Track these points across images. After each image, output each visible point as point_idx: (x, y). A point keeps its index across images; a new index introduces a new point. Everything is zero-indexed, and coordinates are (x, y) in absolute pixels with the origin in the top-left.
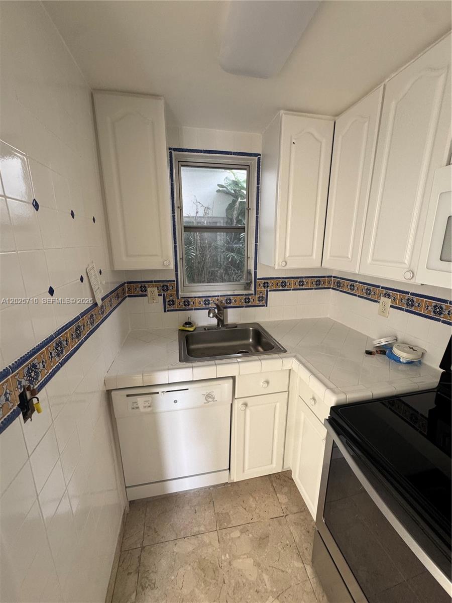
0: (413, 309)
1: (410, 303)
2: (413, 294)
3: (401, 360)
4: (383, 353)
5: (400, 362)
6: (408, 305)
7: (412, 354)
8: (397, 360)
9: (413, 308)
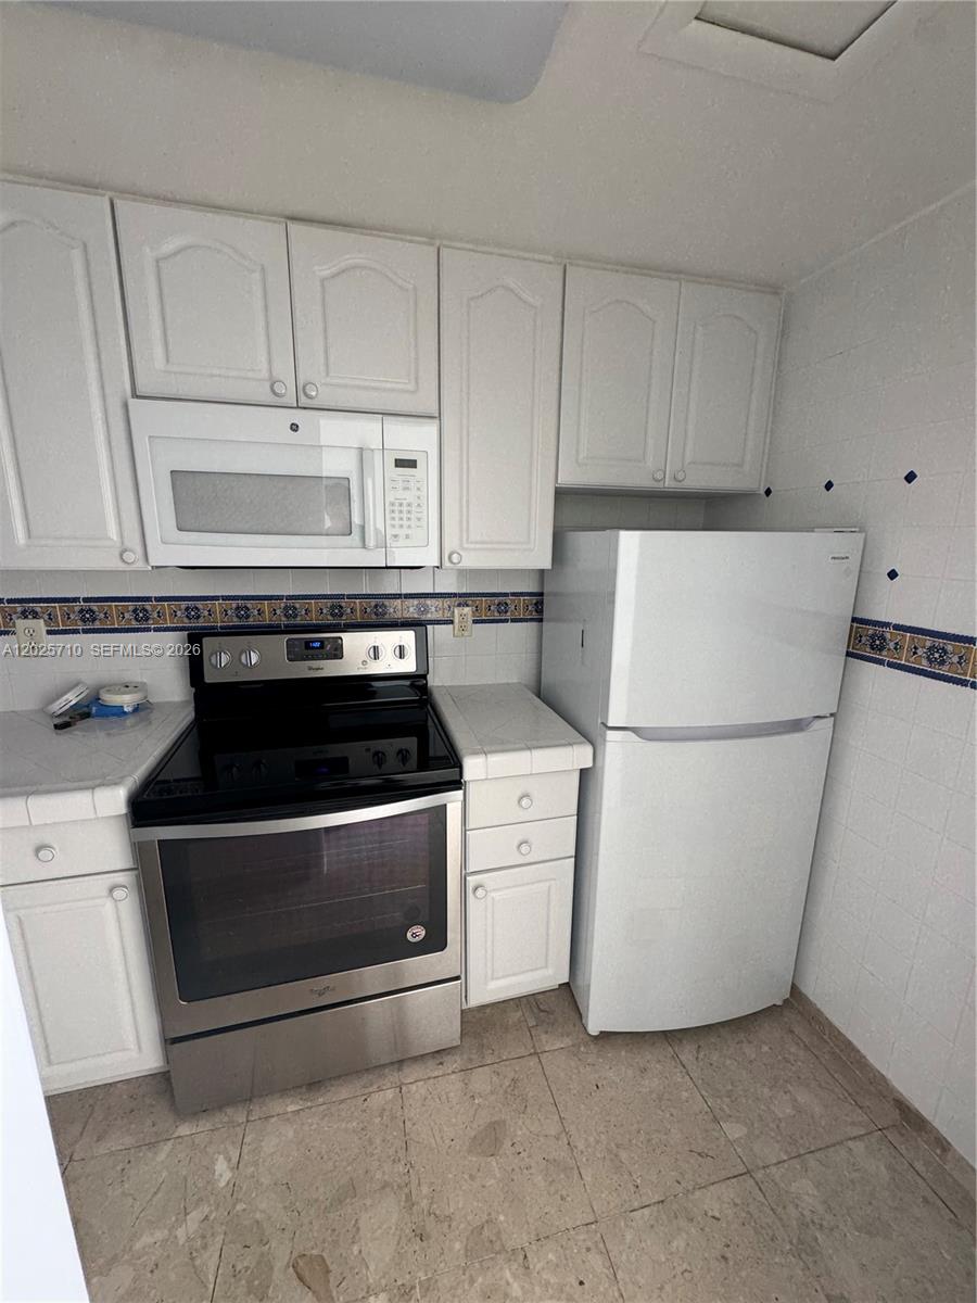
0: (97, 625)
1: (88, 616)
2: (86, 600)
3: (126, 710)
4: (87, 715)
5: (125, 713)
6: (84, 620)
7: (136, 692)
8: (119, 712)
9: (97, 622)
